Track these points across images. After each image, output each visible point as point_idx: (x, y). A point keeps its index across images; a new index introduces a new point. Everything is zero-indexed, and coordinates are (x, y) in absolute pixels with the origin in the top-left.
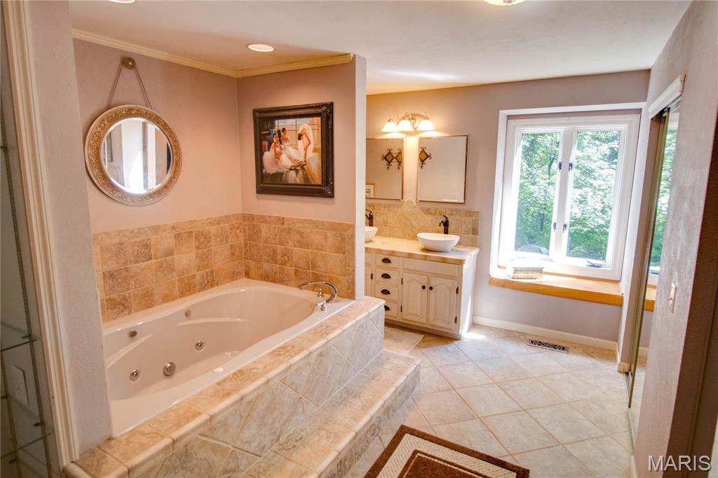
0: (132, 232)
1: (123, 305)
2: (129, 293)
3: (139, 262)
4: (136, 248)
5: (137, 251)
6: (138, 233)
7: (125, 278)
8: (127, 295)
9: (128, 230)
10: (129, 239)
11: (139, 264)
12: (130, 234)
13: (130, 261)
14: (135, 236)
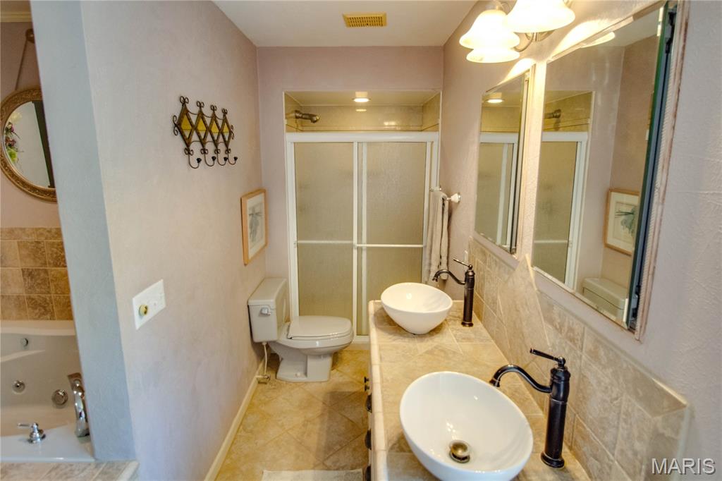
0: (48, 231)
1: (44, 307)
2: (50, 297)
3: (59, 266)
4: (55, 250)
5: (56, 253)
6: (56, 233)
7: (44, 280)
8: (48, 298)
9: (45, 229)
10: (46, 239)
11: (59, 268)
12: (47, 233)
13: (50, 263)
14: (53, 237)
